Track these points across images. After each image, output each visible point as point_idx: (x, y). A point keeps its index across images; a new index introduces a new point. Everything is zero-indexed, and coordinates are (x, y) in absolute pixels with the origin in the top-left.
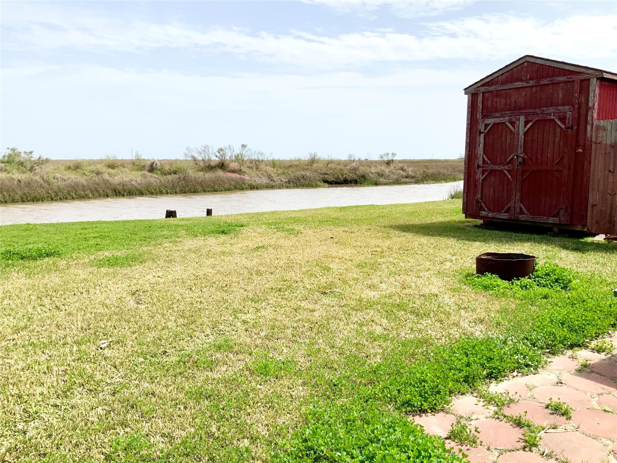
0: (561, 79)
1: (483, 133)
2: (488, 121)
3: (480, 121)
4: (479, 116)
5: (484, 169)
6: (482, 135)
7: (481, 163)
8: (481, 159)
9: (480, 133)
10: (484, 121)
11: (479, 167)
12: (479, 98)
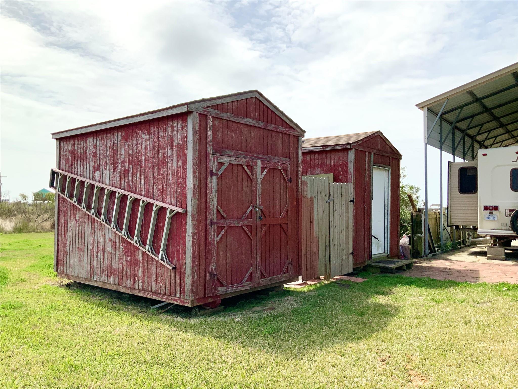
0: (282, 129)
1: (217, 174)
2: (222, 159)
3: (211, 156)
4: (210, 150)
5: (220, 225)
6: (215, 178)
7: (215, 217)
8: (215, 212)
9: (212, 174)
10: (217, 157)
11: (212, 223)
12: (208, 123)
